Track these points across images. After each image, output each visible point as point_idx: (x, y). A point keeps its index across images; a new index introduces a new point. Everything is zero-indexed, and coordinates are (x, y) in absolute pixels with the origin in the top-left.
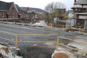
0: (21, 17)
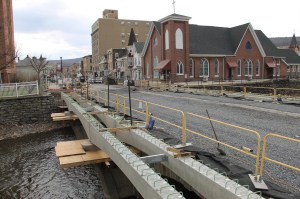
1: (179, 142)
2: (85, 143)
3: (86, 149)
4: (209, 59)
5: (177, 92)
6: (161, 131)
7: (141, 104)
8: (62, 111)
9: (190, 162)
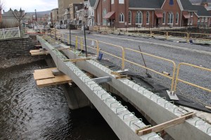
0: (190, 24)
1: (119, 69)
2: (55, 70)
3: (55, 74)
4: (143, 11)
5: (120, 34)
6: (108, 61)
7: (93, 42)
8: (38, 48)
9: (126, 82)
